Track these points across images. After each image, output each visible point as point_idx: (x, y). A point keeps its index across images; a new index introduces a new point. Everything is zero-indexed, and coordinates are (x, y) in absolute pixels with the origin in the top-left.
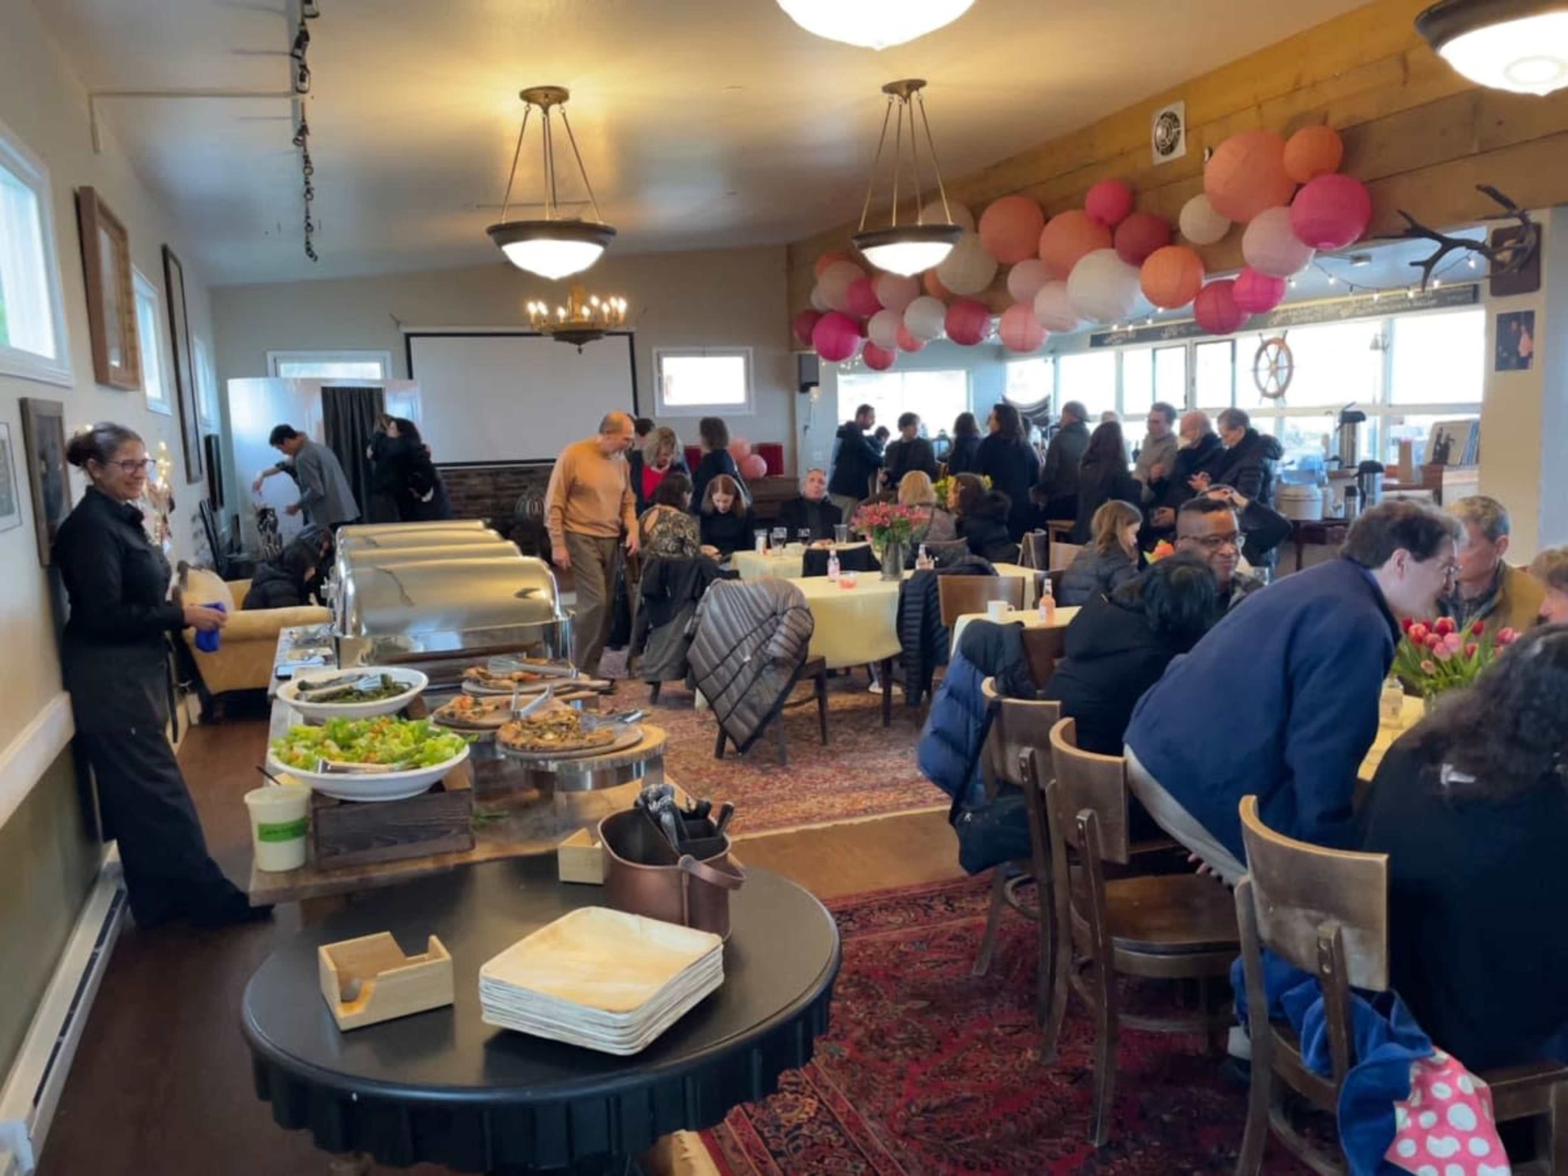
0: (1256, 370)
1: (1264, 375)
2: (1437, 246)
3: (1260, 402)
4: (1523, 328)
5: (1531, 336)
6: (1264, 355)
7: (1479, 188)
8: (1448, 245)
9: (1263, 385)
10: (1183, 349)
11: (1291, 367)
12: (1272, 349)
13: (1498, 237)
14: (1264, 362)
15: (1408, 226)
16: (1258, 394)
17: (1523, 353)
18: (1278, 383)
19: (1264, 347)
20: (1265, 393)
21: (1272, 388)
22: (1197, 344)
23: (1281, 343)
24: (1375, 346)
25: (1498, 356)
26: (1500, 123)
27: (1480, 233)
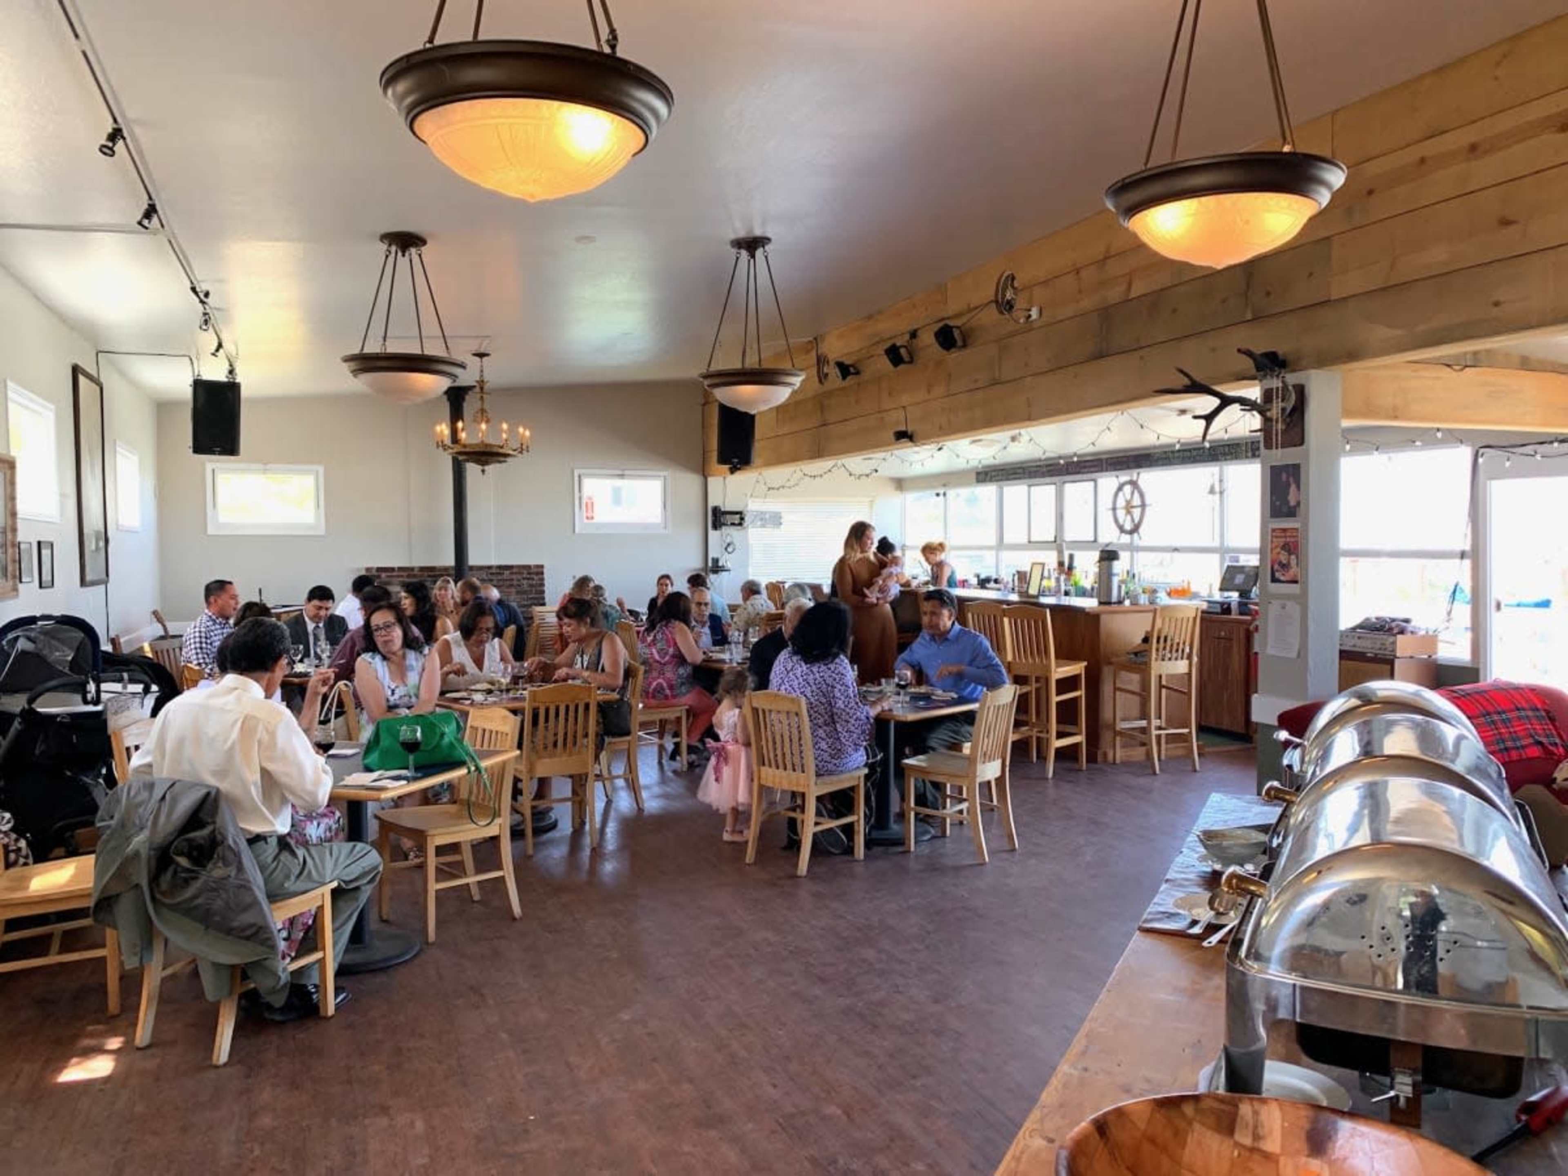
0: (1114, 509)
1: (1121, 514)
2: (1215, 402)
3: (1119, 539)
4: (1291, 480)
5: (1298, 487)
6: (1121, 494)
7: (1239, 351)
8: (1226, 401)
9: (1121, 521)
10: (1053, 487)
11: (1143, 506)
12: (1128, 489)
13: (1268, 395)
14: (1121, 503)
15: (1186, 381)
16: (1117, 531)
17: (1292, 503)
18: (1133, 520)
19: (1120, 488)
20: (1122, 529)
21: (1128, 526)
22: (1065, 482)
23: (1134, 484)
24: (1212, 491)
25: (1272, 503)
26: (1268, 294)
27: (1254, 392)
